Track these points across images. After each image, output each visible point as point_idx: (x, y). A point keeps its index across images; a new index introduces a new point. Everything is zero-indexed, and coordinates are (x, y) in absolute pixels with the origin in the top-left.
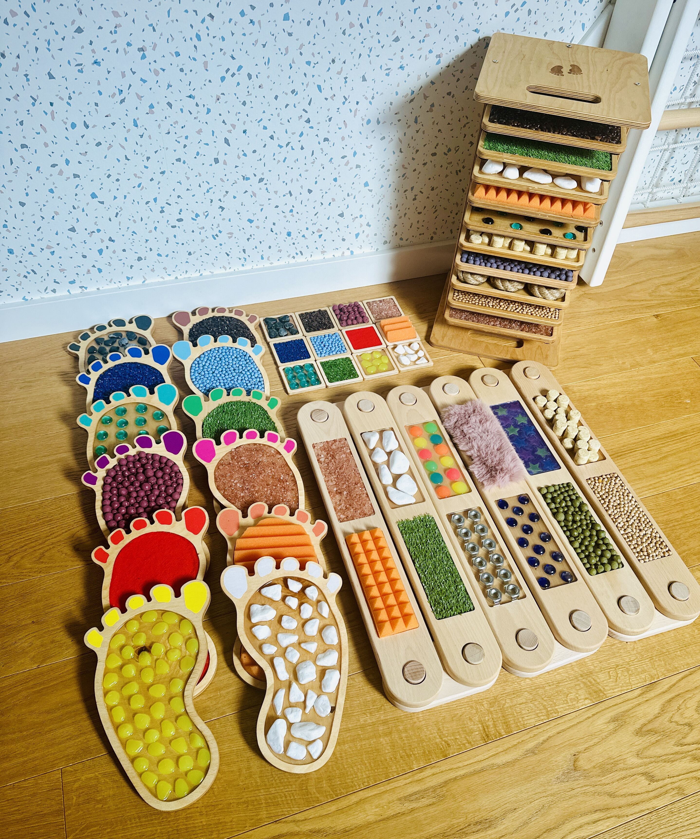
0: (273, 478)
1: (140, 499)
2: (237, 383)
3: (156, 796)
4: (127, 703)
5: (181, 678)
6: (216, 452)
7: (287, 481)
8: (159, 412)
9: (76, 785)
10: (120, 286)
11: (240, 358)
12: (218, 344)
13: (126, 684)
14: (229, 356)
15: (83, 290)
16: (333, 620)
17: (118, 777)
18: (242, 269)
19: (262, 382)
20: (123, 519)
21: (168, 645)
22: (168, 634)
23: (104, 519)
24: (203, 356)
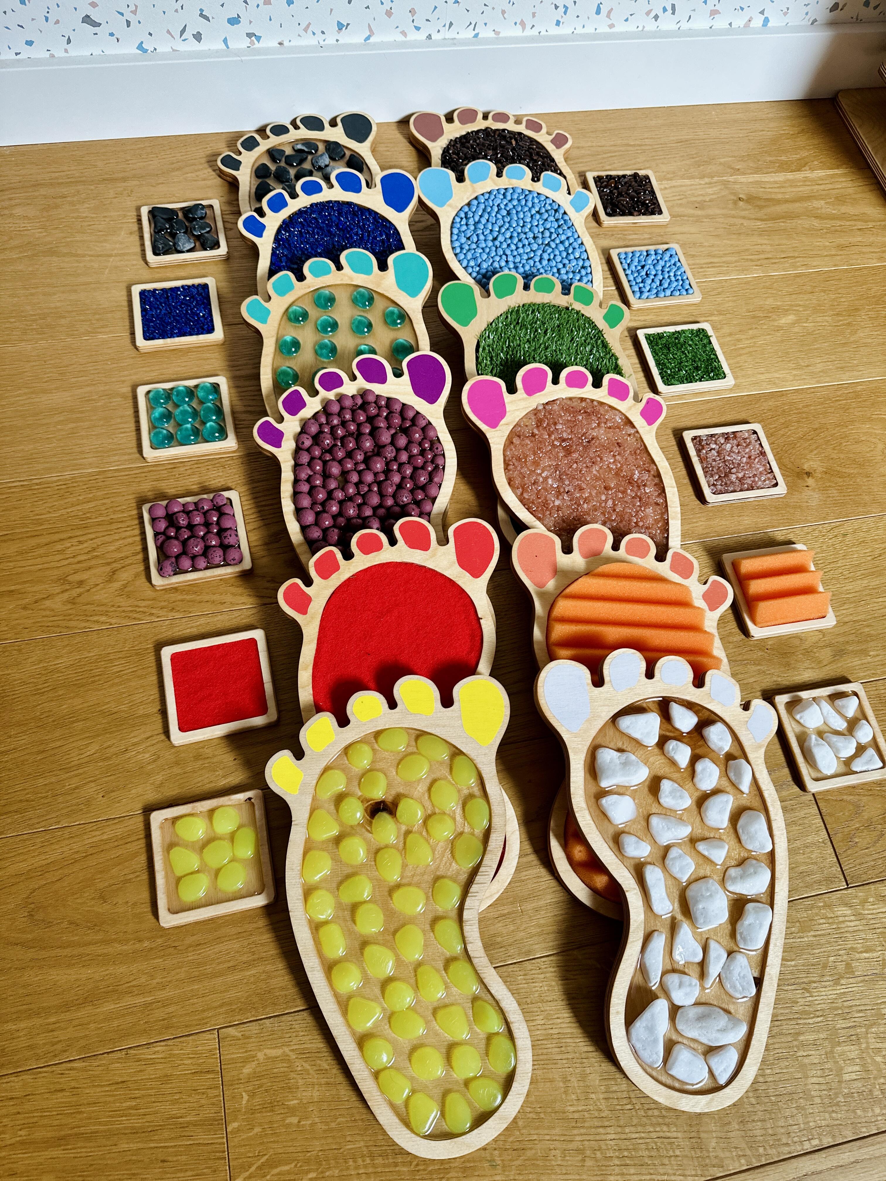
0: (617, 474)
1: (366, 489)
2: (539, 266)
3: (407, 1124)
4: (348, 918)
5: (454, 879)
6: (508, 408)
7: (645, 485)
8: (396, 310)
9: (247, 1070)
10: (322, 43)
11: (546, 216)
12: (504, 182)
13: (348, 877)
14: (526, 209)
15: (252, 43)
16: (758, 798)
17: (327, 1063)
18: (554, 31)
19: (589, 270)
20: (334, 526)
21: (428, 804)
22: (428, 781)
23: (298, 520)
24: (475, 202)
